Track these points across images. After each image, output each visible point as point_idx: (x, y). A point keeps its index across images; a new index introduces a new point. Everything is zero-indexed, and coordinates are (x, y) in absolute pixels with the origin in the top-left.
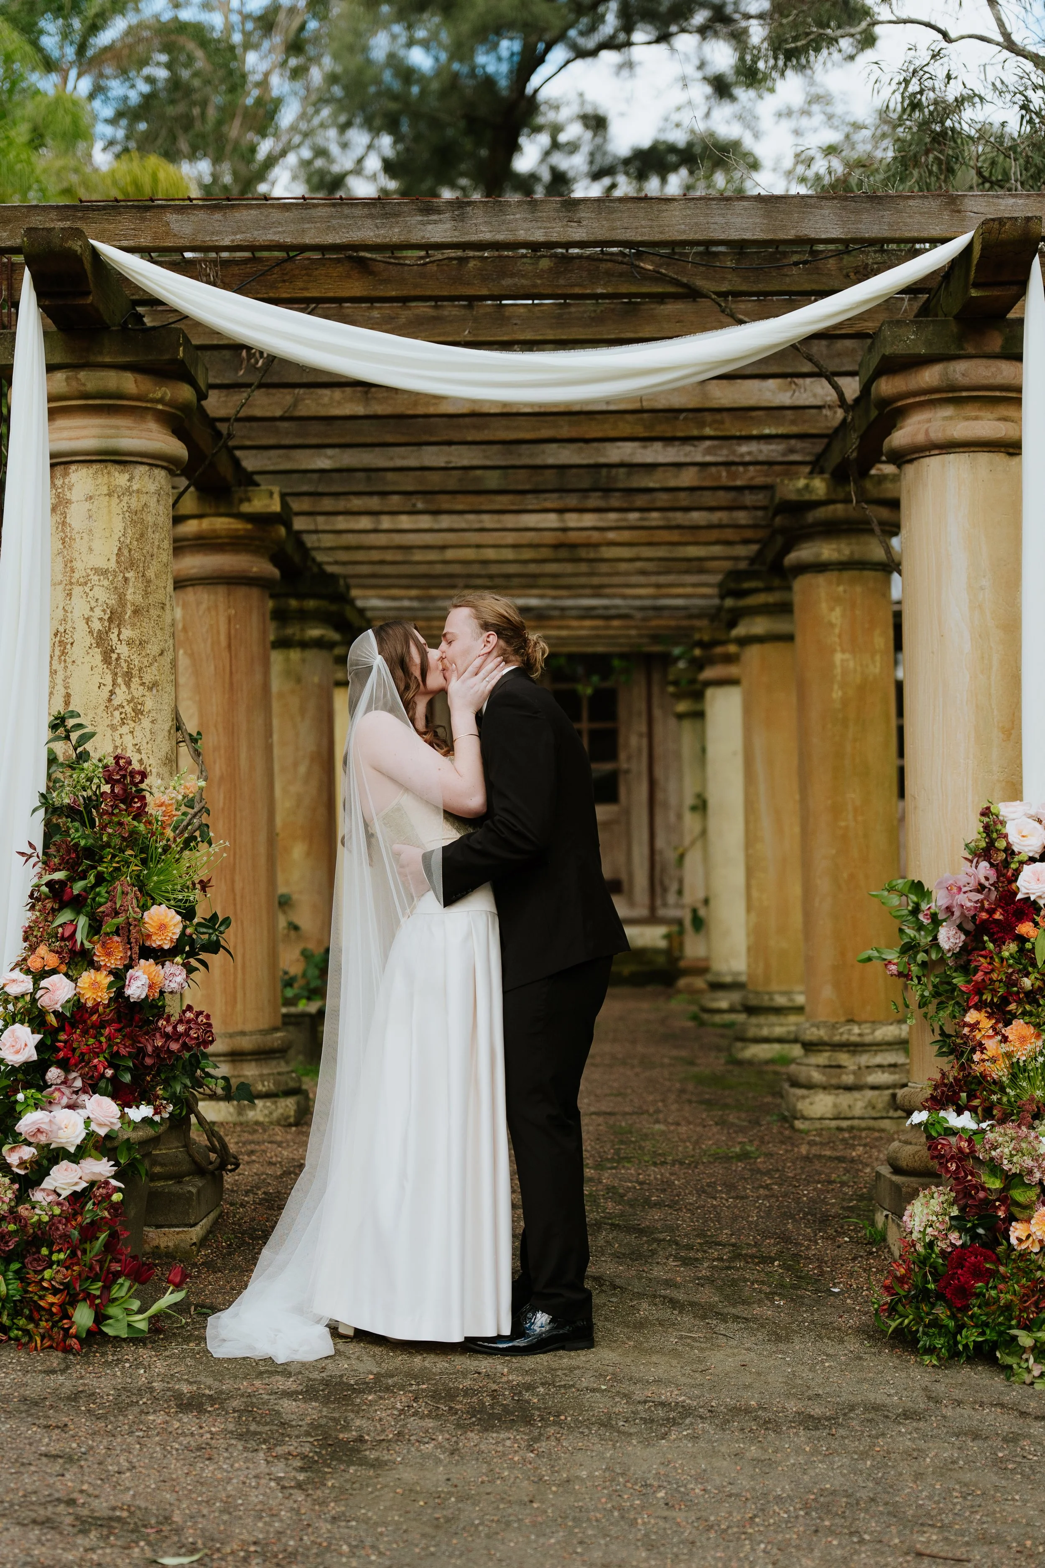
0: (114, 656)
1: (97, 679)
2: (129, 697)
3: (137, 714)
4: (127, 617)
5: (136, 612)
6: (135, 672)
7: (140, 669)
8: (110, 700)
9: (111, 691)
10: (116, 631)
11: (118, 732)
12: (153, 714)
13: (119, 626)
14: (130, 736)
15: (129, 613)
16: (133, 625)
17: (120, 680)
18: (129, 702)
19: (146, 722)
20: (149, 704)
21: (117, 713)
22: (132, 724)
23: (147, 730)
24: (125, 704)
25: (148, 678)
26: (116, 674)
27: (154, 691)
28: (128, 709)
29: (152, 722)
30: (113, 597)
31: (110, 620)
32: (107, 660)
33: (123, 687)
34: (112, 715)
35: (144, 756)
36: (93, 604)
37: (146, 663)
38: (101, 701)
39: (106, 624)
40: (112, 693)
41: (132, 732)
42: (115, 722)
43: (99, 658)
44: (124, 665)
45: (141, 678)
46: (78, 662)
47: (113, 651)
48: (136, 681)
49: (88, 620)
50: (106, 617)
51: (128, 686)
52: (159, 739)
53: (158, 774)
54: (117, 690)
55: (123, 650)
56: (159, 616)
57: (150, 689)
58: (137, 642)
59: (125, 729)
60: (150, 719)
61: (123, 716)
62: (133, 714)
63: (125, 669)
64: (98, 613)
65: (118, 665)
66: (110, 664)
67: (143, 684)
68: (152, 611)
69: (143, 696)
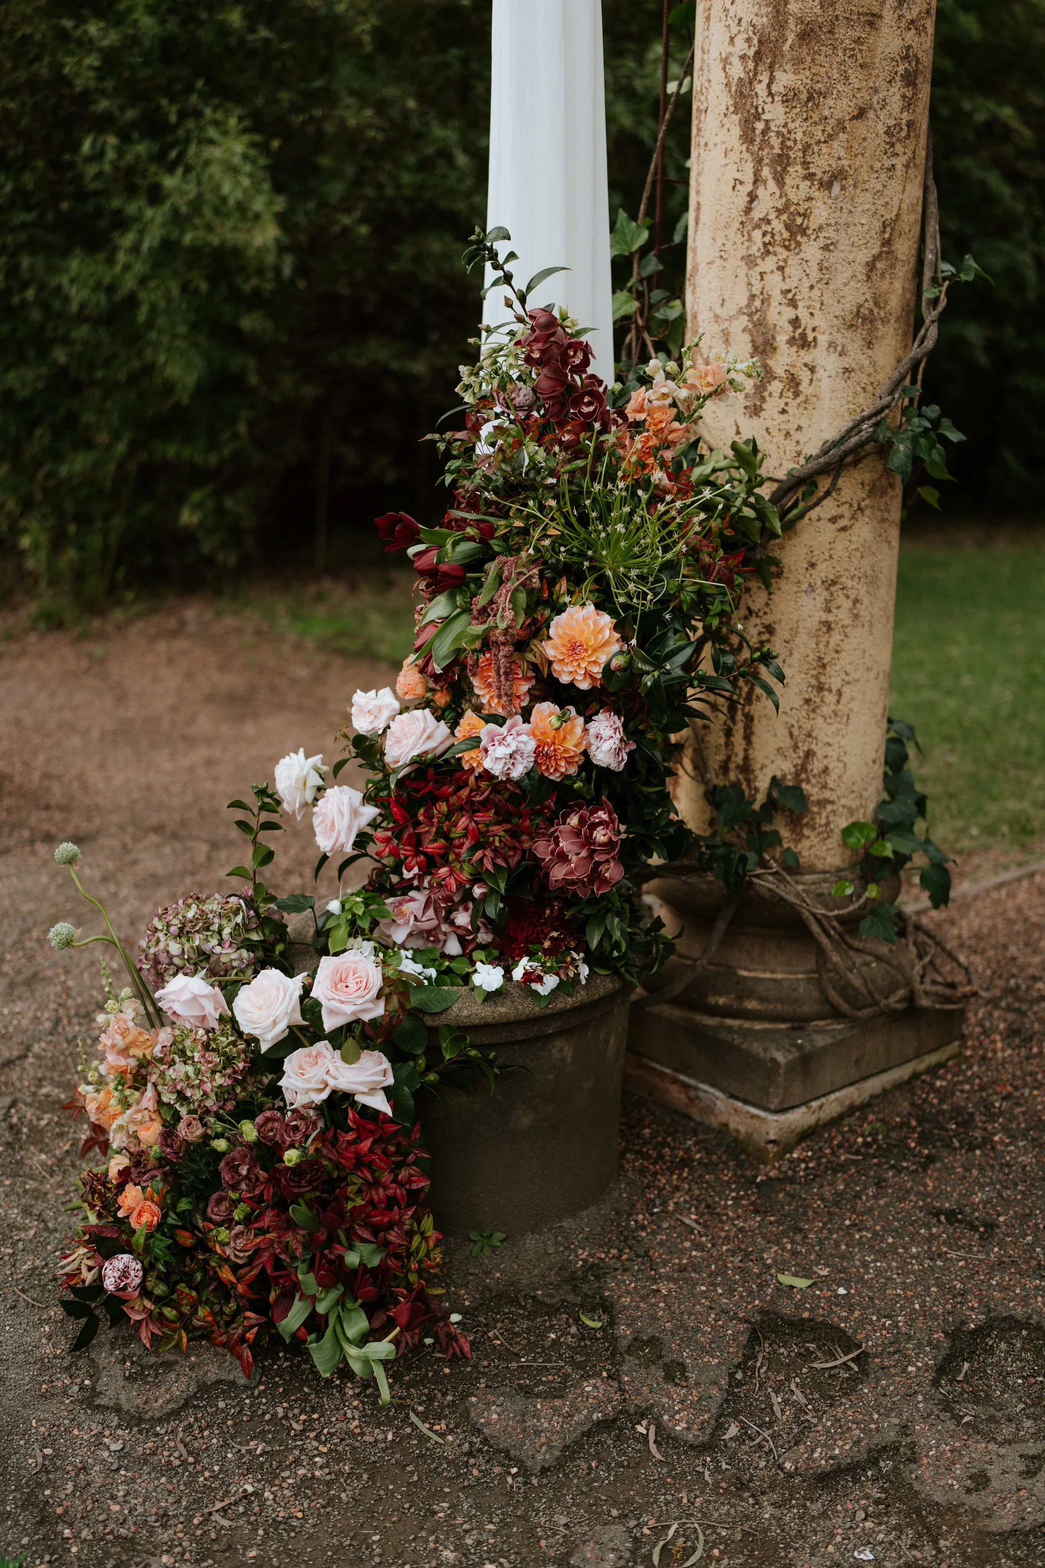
0: (760, 126)
1: (731, 173)
2: (780, 204)
3: (793, 234)
4: (786, 47)
5: (804, 36)
6: (795, 154)
7: (806, 148)
8: (748, 210)
9: (750, 194)
10: (765, 78)
11: (758, 269)
12: (830, 233)
13: (771, 68)
14: (778, 276)
15: (791, 37)
16: (798, 62)
17: (766, 172)
18: (779, 212)
19: (811, 250)
20: (821, 213)
21: (757, 234)
22: (783, 253)
23: (814, 264)
24: (772, 216)
25: (821, 164)
26: (760, 161)
27: (836, 188)
28: (778, 226)
29: (826, 248)
30: (764, 10)
31: (758, 57)
32: (747, 137)
33: (772, 185)
34: (750, 239)
35: (802, 313)
36: (734, 29)
37: (819, 136)
38: (735, 214)
39: (751, 65)
40: (752, 197)
41: (781, 269)
42: (754, 250)
43: (736, 131)
44: (775, 142)
45: (806, 164)
46: (711, 145)
47: (757, 117)
48: (796, 171)
49: (726, 61)
50: (751, 53)
51: (780, 182)
52: (838, 281)
53: (831, 345)
54: (761, 192)
55: (775, 112)
56: (858, 41)
57: (826, 186)
58: (804, 96)
59: (769, 264)
60: (821, 242)
61: (768, 239)
62: (786, 235)
63: (777, 151)
64: (740, 45)
65: (765, 143)
66: (752, 141)
67: (810, 177)
68: (841, 32)
69: (809, 199)
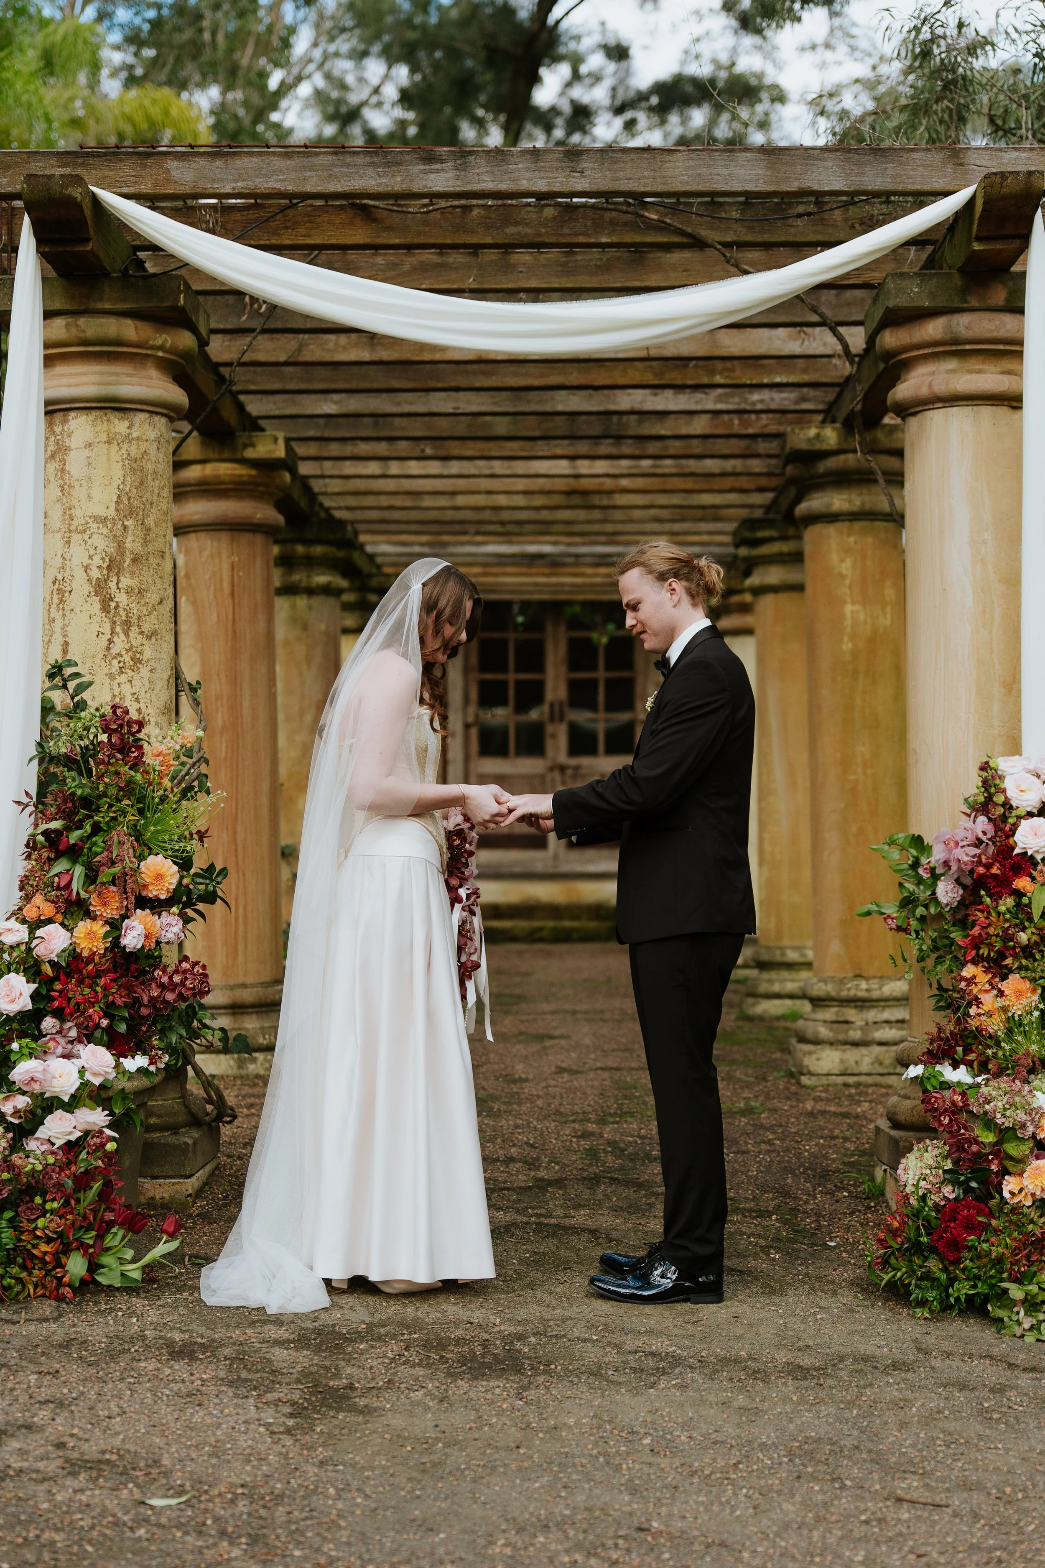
0: (113, 604)
1: (95, 628)
2: (128, 646)
3: (135, 663)
4: (126, 565)
5: (135, 560)
6: (134, 620)
7: (139, 618)
8: (108, 649)
10: (115, 579)
11: (117, 681)
12: (152, 663)
13: (117, 574)
14: (128, 685)
15: (128, 561)
16: (132, 573)
17: (118, 629)
18: (127, 651)
19: (144, 672)
20: (148, 653)
21: (115, 662)
22: (131, 673)
23: (146, 679)
24: (123, 653)
25: (147, 627)
26: (114, 623)
27: (153, 639)
28: (127, 658)
29: (151, 671)
30: (112, 545)
31: (109, 568)
32: (105, 608)
33: (122, 636)
34: (110, 664)
35: (142, 706)
36: (92, 552)
37: (145, 612)
38: (99, 650)
39: (105, 572)
40: (110, 641)
41: (130, 681)
42: (113, 671)
43: (97, 606)
44: (123, 614)
45: (139, 626)
46: (77, 610)
47: (111, 599)
48: (134, 630)
49: (86, 568)
50: (105, 565)
51: (127, 634)
52: (157, 691)
53: (157, 724)
54: (116, 639)
55: (122, 598)
56: (158, 565)
57: (149, 638)
58: (137, 591)
59: (123, 678)
60: (149, 668)
61: (121, 665)
62: (132, 663)
63: (124, 618)
64: (97, 561)
65: (116, 613)
66: (109, 612)
67: (142, 633)
68: (151, 559)
69: (142, 645)
